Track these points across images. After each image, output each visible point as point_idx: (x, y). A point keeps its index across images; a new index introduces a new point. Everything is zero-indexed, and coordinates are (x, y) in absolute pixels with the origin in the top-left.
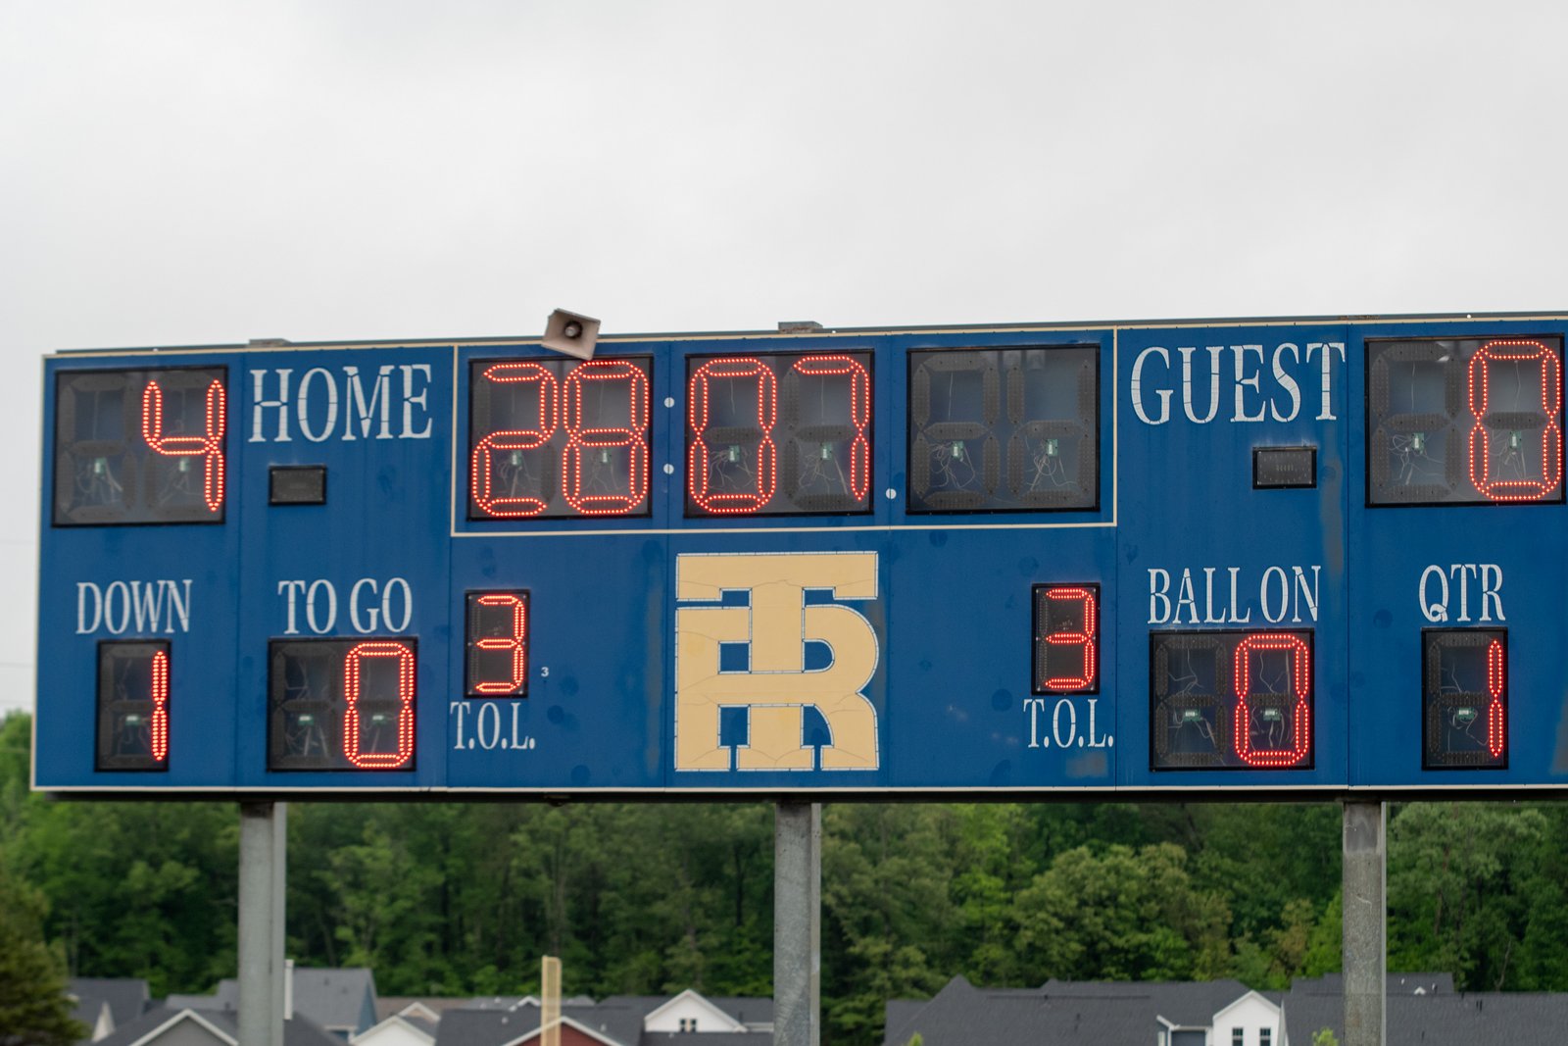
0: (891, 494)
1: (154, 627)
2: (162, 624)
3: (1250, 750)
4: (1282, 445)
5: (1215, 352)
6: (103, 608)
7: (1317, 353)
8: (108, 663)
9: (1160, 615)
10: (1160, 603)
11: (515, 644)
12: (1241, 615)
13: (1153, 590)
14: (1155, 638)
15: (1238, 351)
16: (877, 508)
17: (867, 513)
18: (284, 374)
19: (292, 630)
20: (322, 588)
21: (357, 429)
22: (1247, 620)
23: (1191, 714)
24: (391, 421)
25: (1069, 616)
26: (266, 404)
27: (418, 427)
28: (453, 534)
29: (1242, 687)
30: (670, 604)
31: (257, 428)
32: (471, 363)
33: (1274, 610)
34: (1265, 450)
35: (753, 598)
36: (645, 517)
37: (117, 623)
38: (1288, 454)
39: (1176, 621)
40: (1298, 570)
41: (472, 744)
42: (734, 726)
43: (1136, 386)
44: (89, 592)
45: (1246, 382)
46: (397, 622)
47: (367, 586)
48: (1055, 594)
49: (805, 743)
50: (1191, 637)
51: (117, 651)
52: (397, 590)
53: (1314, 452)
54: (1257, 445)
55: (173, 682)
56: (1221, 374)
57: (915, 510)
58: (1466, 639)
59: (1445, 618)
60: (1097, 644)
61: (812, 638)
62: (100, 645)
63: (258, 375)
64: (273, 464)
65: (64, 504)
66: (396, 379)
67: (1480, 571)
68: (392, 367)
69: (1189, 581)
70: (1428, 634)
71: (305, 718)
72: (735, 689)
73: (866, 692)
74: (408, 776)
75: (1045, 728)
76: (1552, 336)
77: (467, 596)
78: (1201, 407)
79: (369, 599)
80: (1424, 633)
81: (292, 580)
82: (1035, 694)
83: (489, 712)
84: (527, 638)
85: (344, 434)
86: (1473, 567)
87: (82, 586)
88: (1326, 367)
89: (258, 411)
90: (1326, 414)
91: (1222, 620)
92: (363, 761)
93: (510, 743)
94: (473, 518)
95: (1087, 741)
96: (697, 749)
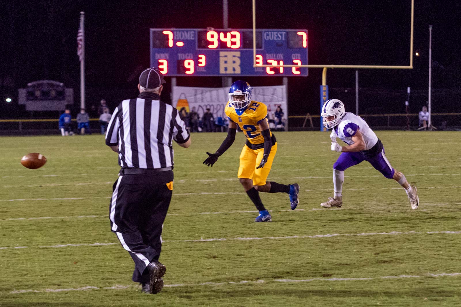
0: (241, 46)
6: (159, 56)
7: (282, 33)
10: (268, 57)
15: (275, 33)
19: (179, 59)
24: (190, 37)
26: (176, 35)
28: (197, 49)
30: (219, 57)
31: (175, 38)
32: (198, 32)
35: (228, 56)
40: (281, 54)
42: (226, 69)
43: (265, 36)
45: (276, 36)
49: (233, 71)
53: (282, 43)
54: (277, 42)
56: (273, 35)
57: (244, 48)
61: (234, 60)
63: (175, 32)
68: (190, 32)
72: (226, 65)
73: (239, 66)
75: (256, 69)
76: (305, 32)
78: (271, 37)
87: (156, 54)
96: (222, 71)
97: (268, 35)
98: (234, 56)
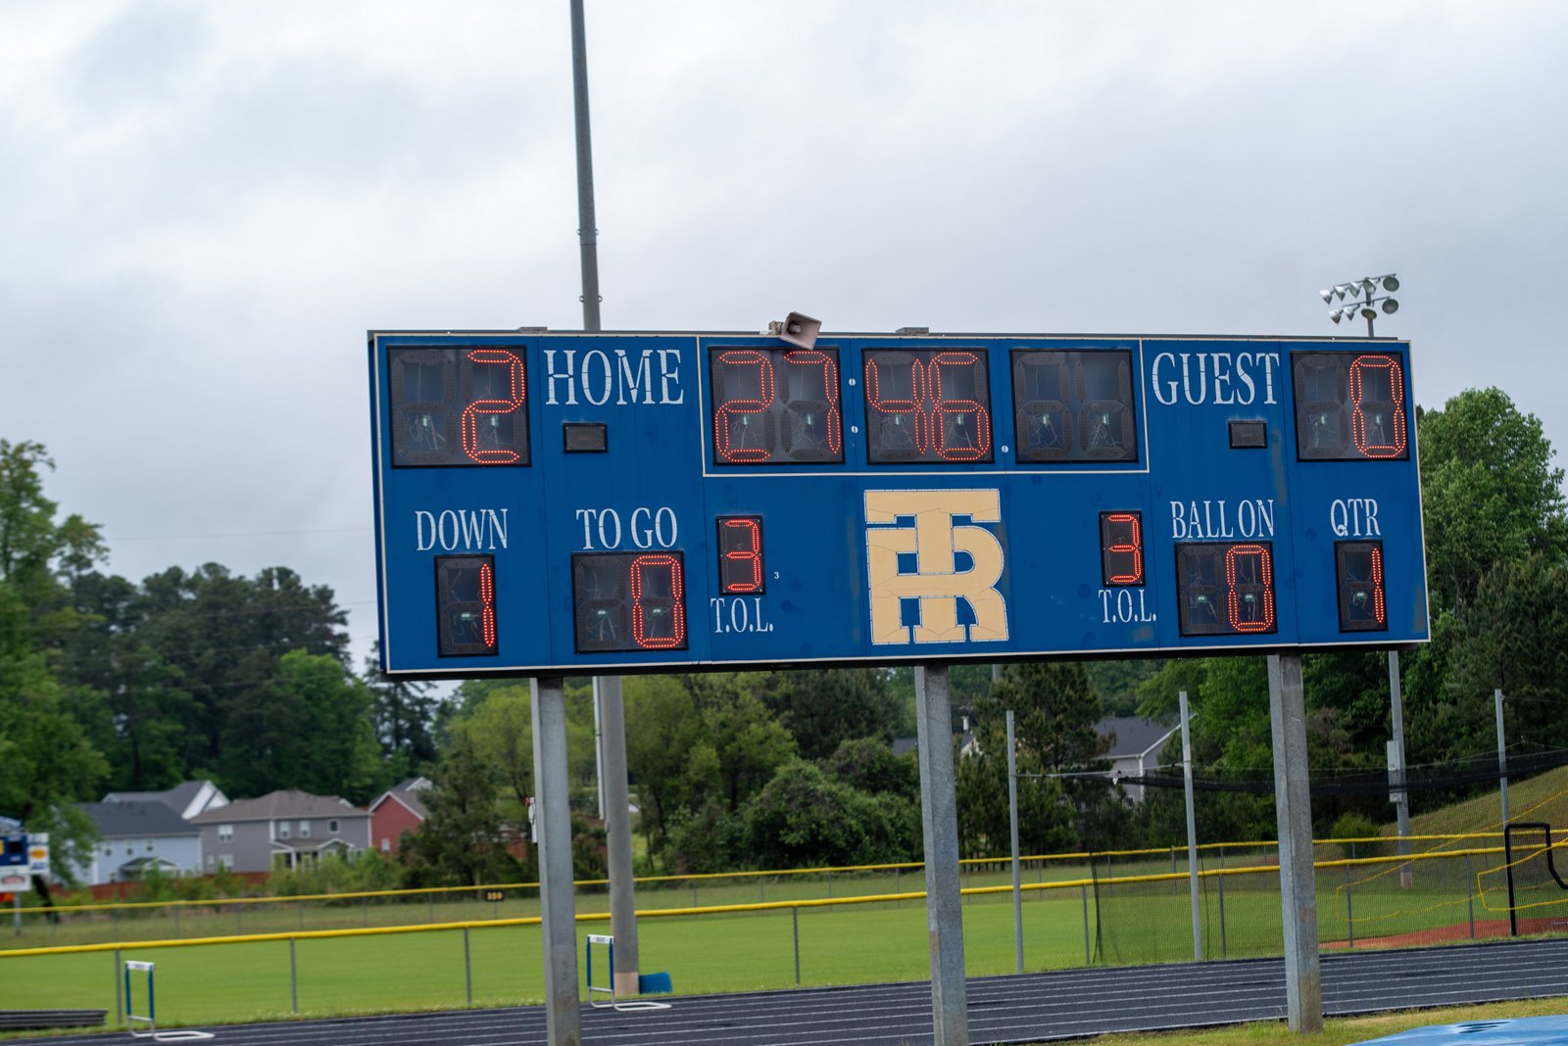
0: (1005, 449)
1: (480, 547)
2: (486, 542)
3: (1239, 622)
4: (1246, 420)
5: (1202, 357)
6: (437, 531)
7: (1263, 359)
8: (443, 573)
9: (1180, 533)
10: (1179, 524)
11: (754, 556)
12: (1228, 533)
13: (1174, 516)
14: (1178, 547)
15: (1216, 356)
16: (997, 458)
17: (989, 462)
18: (570, 354)
19: (588, 546)
20: (609, 514)
21: (627, 397)
22: (1231, 535)
23: (1202, 598)
24: (652, 391)
25: (1122, 533)
26: (556, 376)
27: (673, 396)
28: (704, 475)
29: (1231, 582)
30: (862, 526)
31: (552, 394)
32: (710, 350)
33: (1248, 529)
34: (1236, 423)
35: (919, 522)
36: (841, 463)
37: (449, 542)
38: (1249, 426)
39: (1190, 536)
40: (1260, 502)
41: (728, 628)
42: (910, 612)
43: (1155, 378)
44: (425, 518)
45: (1221, 377)
46: (667, 540)
47: (642, 513)
48: (1113, 518)
49: (959, 623)
50: (1200, 547)
51: (450, 564)
52: (666, 517)
53: (1265, 425)
54: (1230, 420)
55: (498, 586)
56: (1206, 371)
57: (1021, 462)
58: (1358, 548)
59: (1347, 534)
60: (1142, 552)
61: (959, 549)
62: (436, 559)
63: (550, 354)
64: (565, 421)
65: (399, 450)
66: (655, 360)
67: (1364, 503)
68: (651, 351)
69: (1195, 509)
70: (1338, 544)
71: (602, 612)
72: (908, 586)
73: (998, 586)
74: (682, 654)
75: (1113, 610)
76: (1395, 353)
77: (717, 520)
78: (1196, 395)
79: (645, 523)
80: (1335, 544)
81: (586, 510)
82: (1105, 587)
83: (739, 606)
84: (762, 550)
85: (618, 400)
86: (1360, 500)
87: (419, 514)
88: (1268, 369)
89: (551, 381)
90: (1270, 400)
91: (1217, 536)
92: (647, 643)
93: (755, 627)
94: (716, 464)
95: (1140, 617)
96: (887, 629)
97: (1170, 372)
98: (960, 521)
